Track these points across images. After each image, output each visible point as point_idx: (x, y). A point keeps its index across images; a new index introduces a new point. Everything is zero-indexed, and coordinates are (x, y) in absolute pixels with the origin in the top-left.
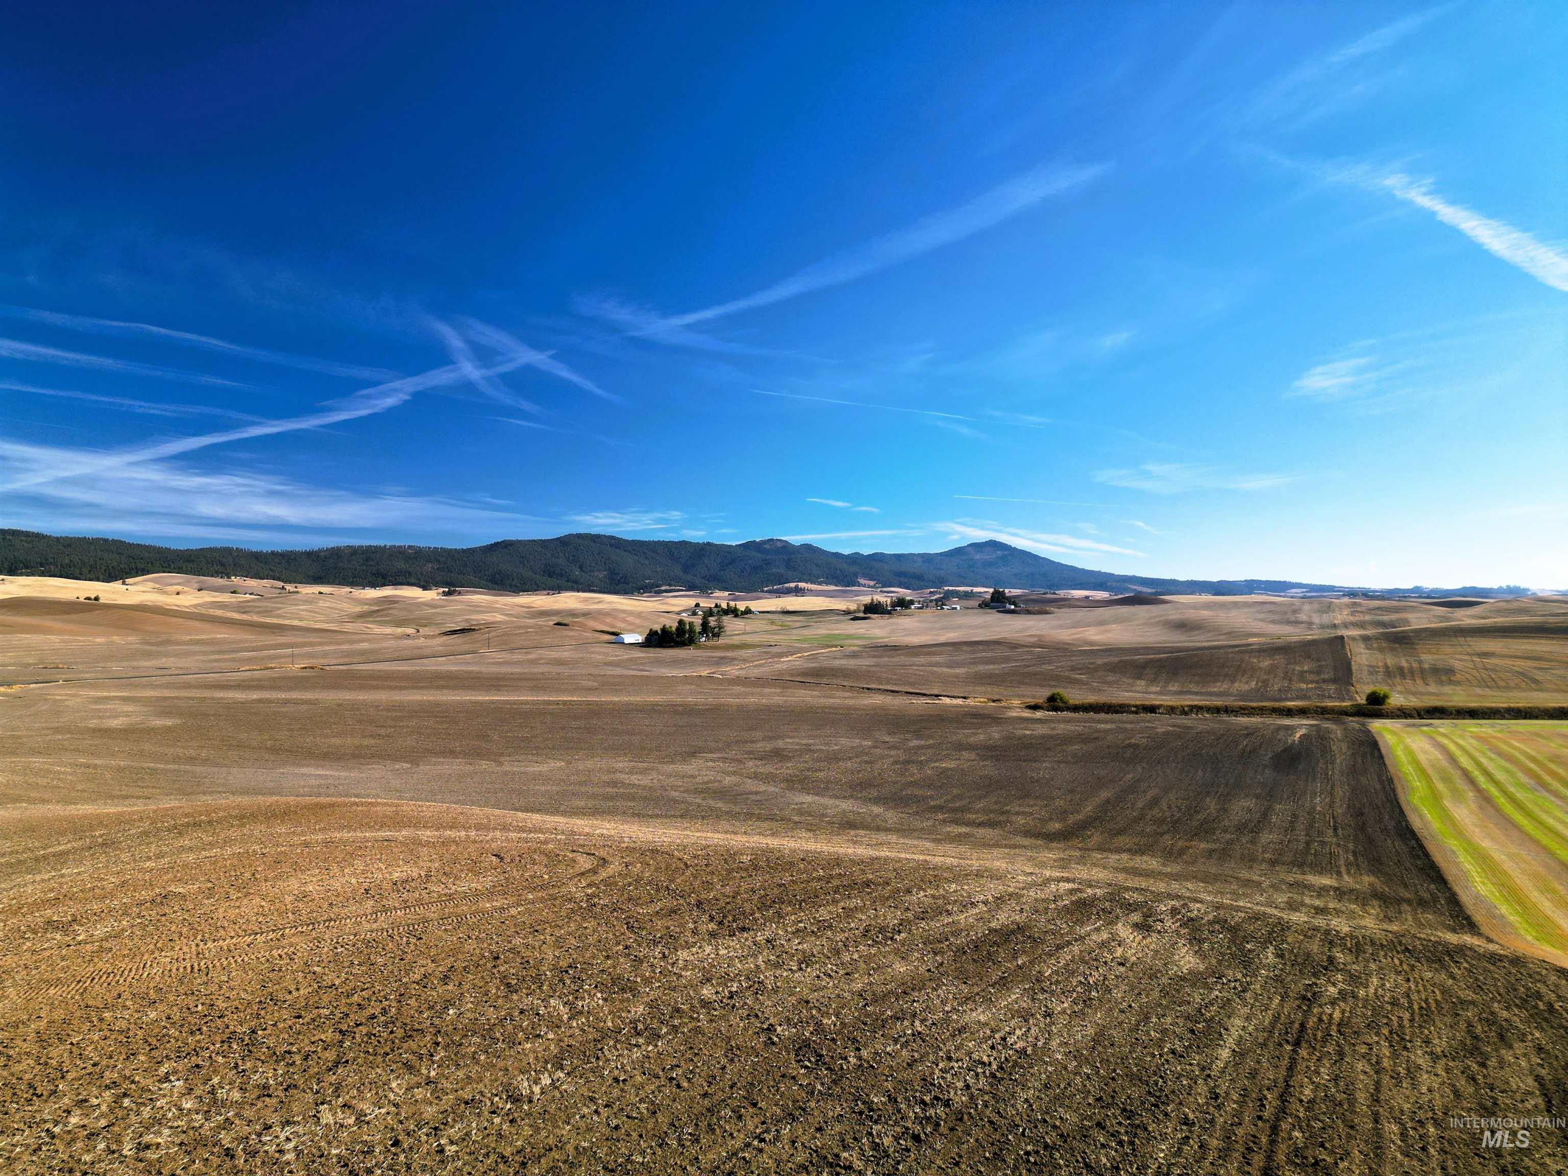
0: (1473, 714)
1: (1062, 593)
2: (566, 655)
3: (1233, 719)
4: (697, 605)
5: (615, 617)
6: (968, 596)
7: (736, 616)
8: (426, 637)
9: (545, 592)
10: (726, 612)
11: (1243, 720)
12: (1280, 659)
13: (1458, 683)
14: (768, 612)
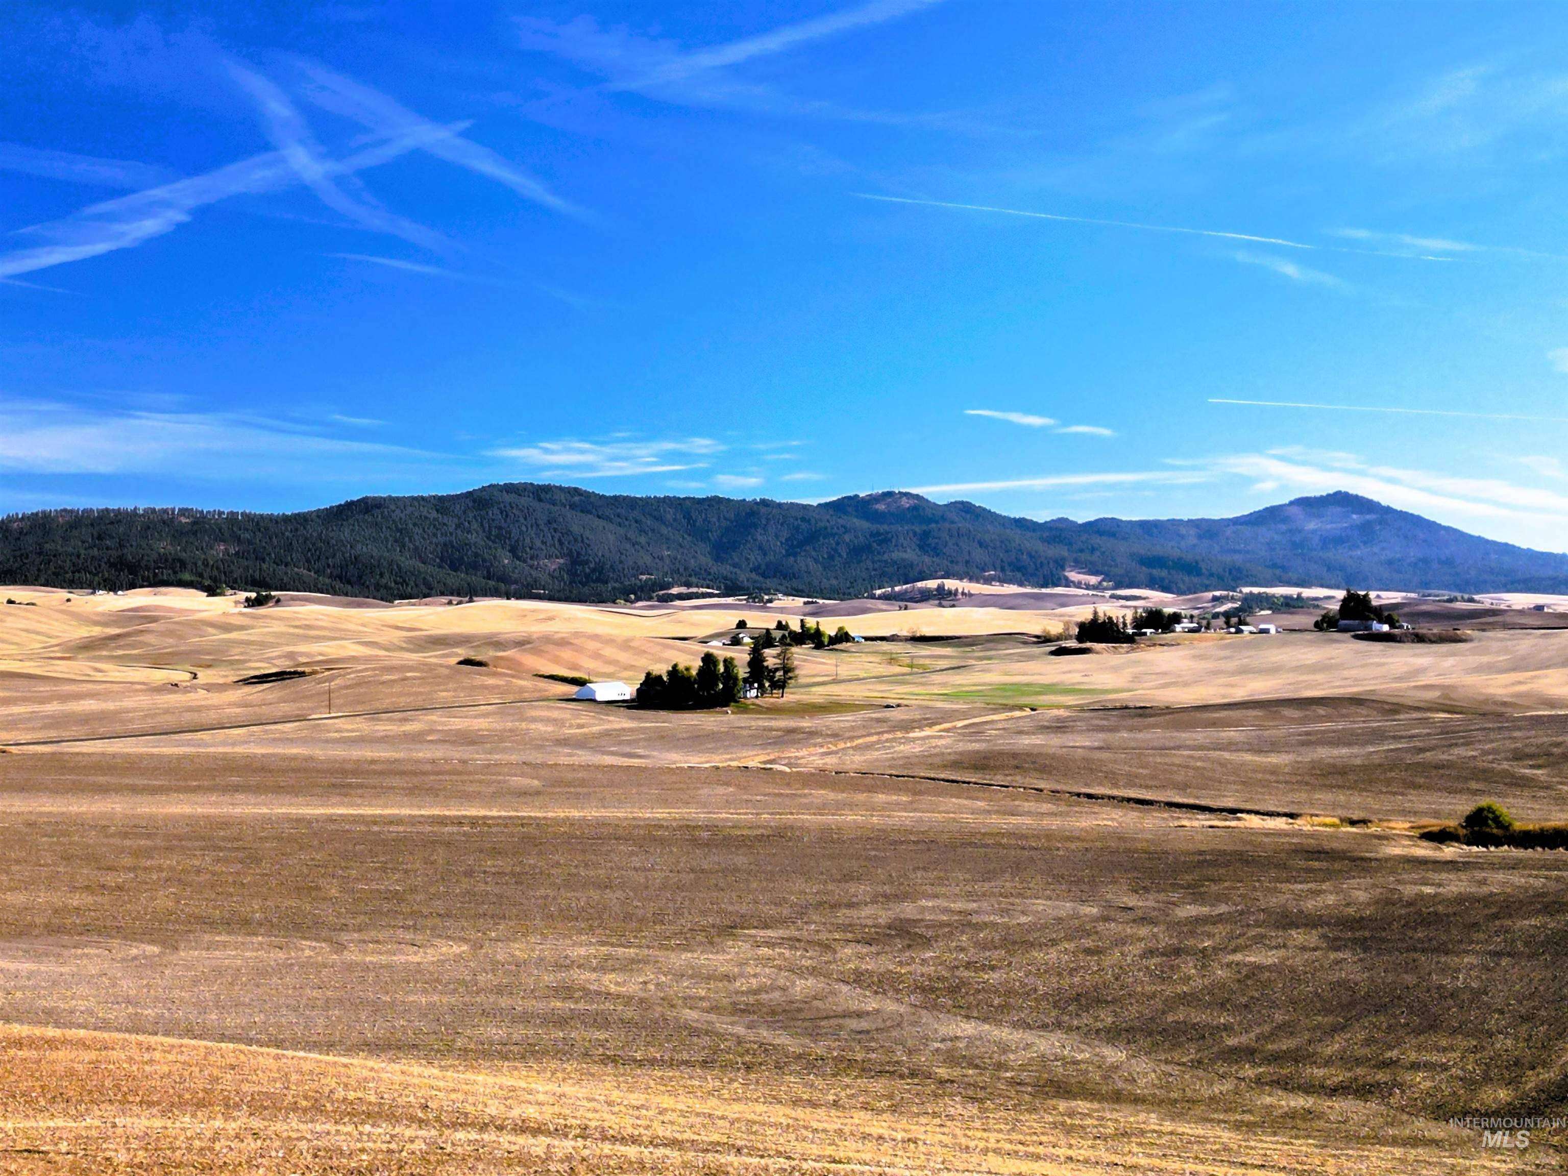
1: (1486, 600)
2: (481, 724)
4: (742, 625)
5: (579, 650)
6: (1289, 605)
7: (819, 646)
8: (209, 688)
9: (444, 599)
10: (799, 638)
14: (882, 639)
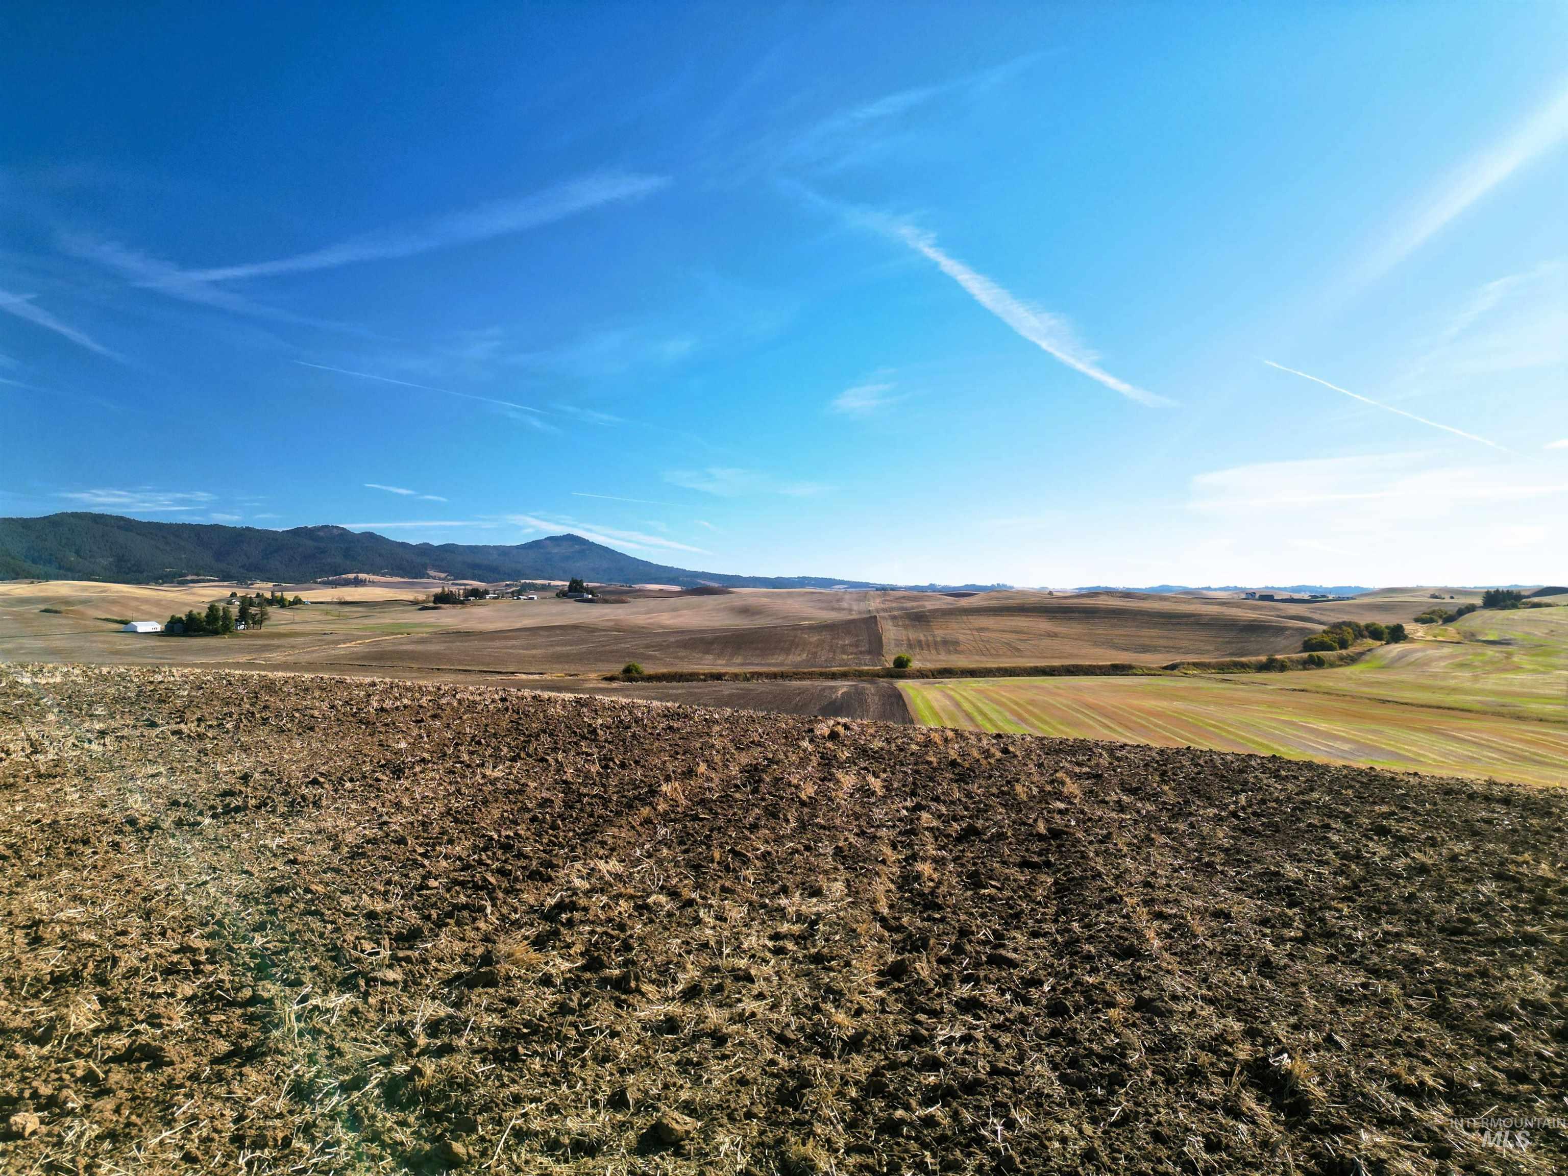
0: (973, 673)
1: (637, 586)
2: (57, 644)
3: (787, 683)
4: (234, 595)
5: (123, 605)
7: (283, 606)
10: (271, 602)
11: (796, 683)
12: (826, 636)
13: (961, 652)
14: (322, 603)
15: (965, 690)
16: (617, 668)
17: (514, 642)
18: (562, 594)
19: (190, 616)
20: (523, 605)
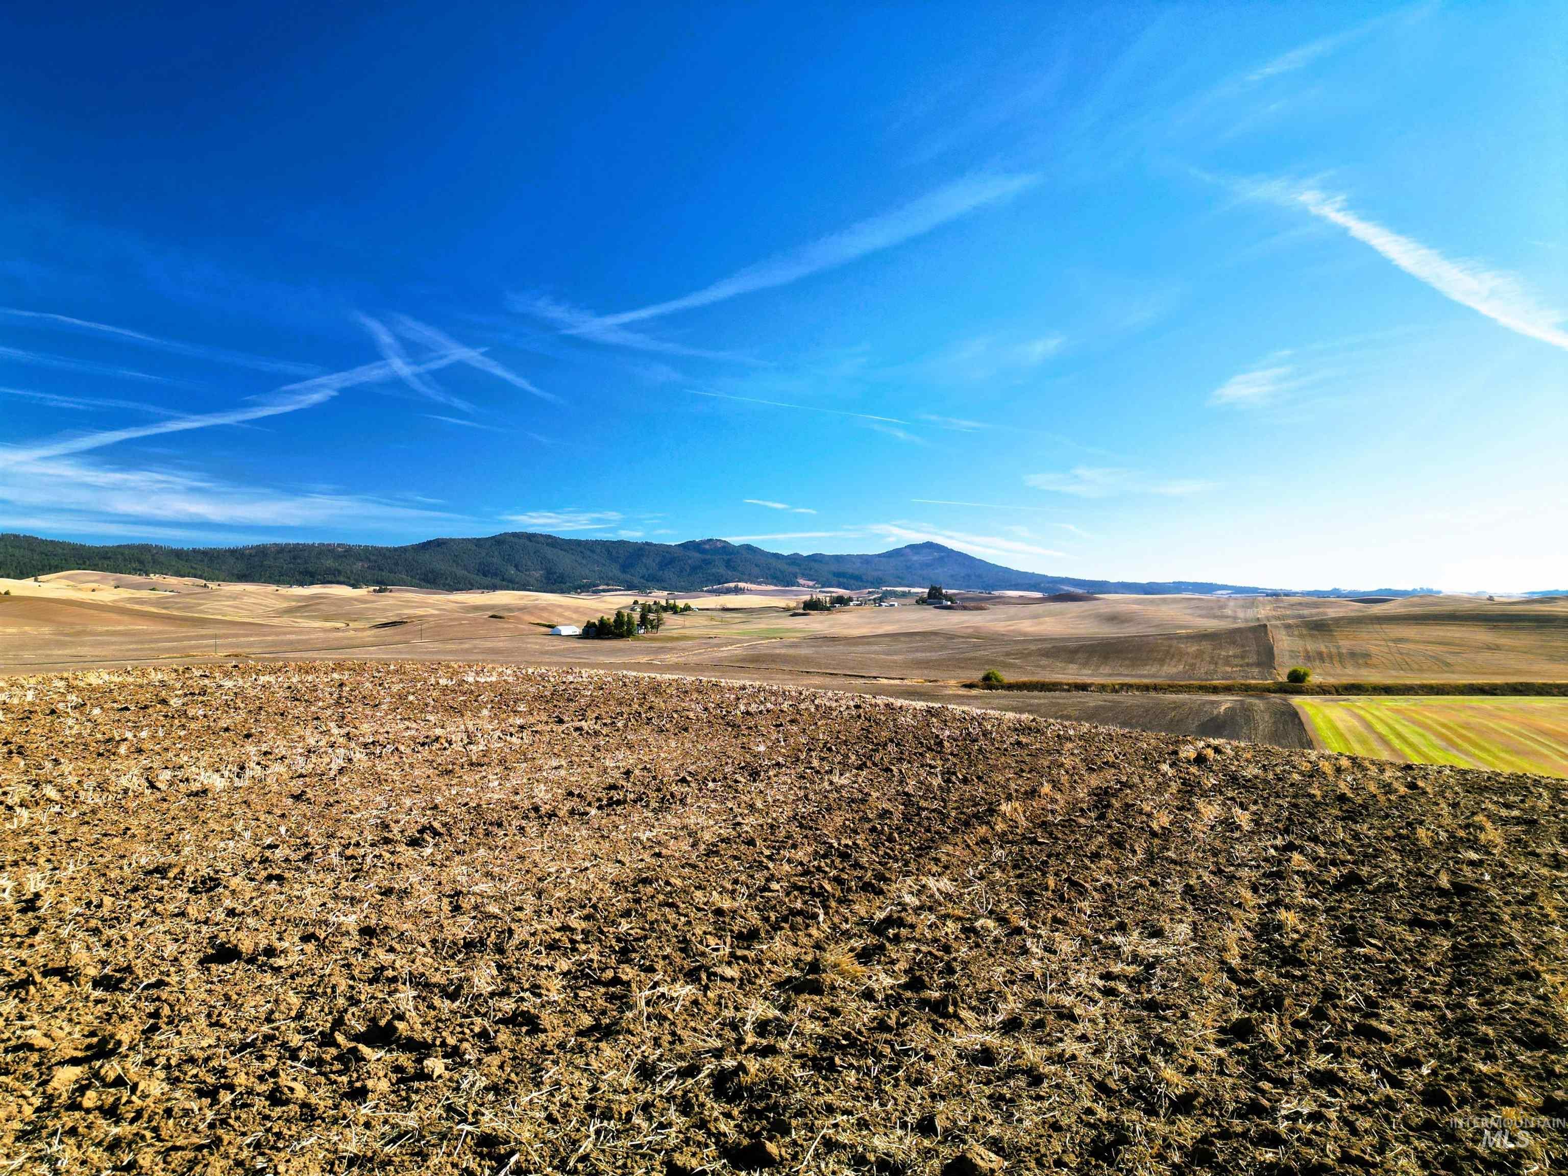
0: (1388, 690)
1: (996, 593)
2: (501, 645)
3: (1161, 695)
4: (636, 602)
5: (552, 612)
6: (904, 595)
7: (675, 613)
8: (355, 630)
9: (480, 591)
10: (665, 609)
11: (1173, 697)
12: (1206, 646)
13: (1375, 666)
14: (707, 609)
15: (1377, 709)
16: (977, 676)
17: (876, 648)
18: (921, 601)
19: (602, 621)
20: (885, 612)
